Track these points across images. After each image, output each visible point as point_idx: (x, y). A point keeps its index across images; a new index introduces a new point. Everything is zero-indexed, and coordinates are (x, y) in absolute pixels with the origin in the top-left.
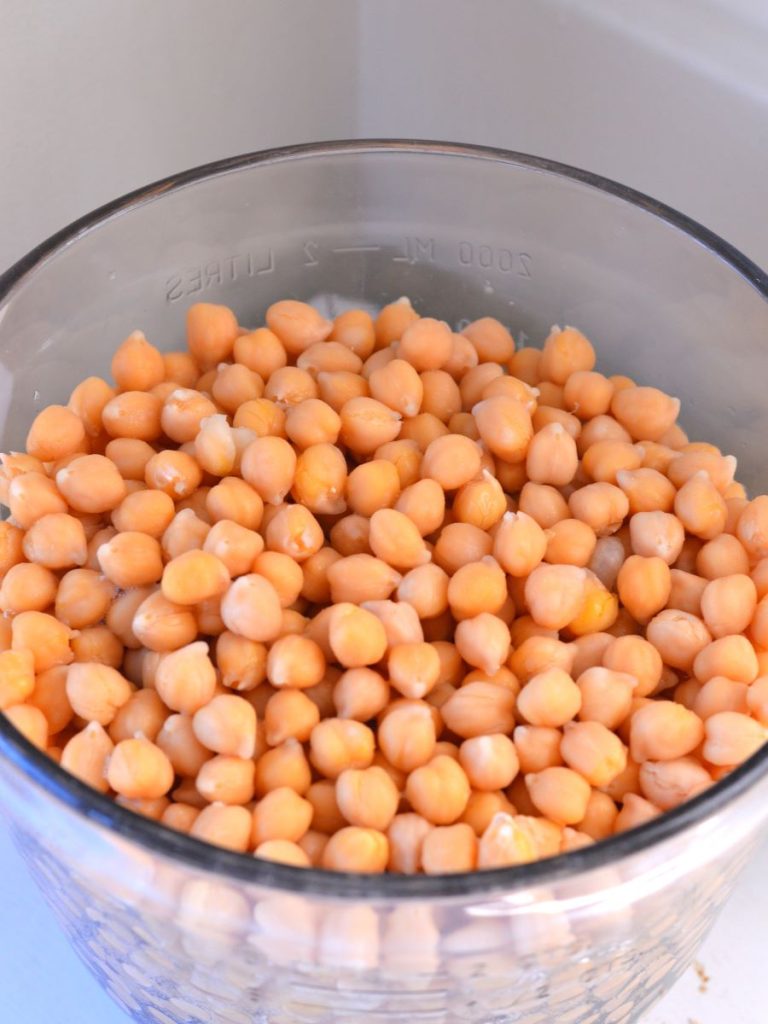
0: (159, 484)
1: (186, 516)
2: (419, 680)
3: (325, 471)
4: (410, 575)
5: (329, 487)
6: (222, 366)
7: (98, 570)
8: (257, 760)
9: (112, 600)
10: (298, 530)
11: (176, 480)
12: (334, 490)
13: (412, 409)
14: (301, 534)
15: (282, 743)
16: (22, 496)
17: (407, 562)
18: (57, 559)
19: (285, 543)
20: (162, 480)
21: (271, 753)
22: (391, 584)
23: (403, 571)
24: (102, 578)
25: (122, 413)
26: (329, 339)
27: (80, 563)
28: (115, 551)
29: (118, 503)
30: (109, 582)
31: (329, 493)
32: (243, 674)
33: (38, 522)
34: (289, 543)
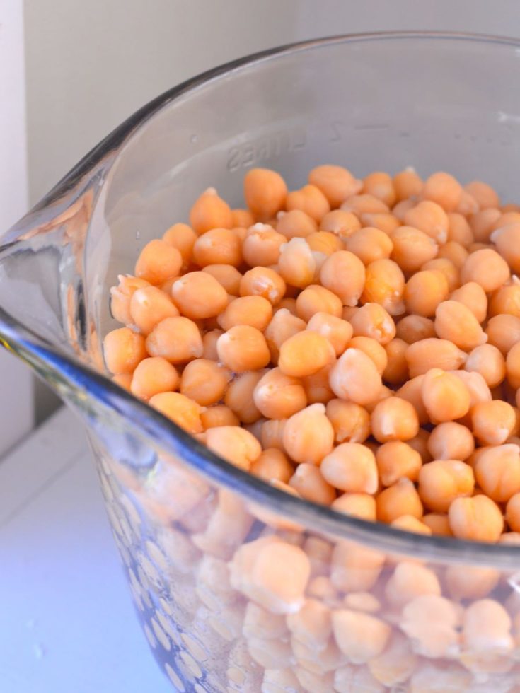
0: (256, 292)
1: (283, 314)
2: (502, 427)
3: (389, 279)
4: (473, 353)
5: (393, 292)
6: (281, 214)
7: (215, 358)
8: (376, 496)
9: (228, 383)
10: (379, 321)
11: (270, 287)
12: (397, 294)
13: (443, 236)
14: (381, 324)
15: (396, 482)
16: (146, 303)
17: (469, 343)
18: (179, 352)
19: (370, 329)
20: (258, 288)
21: (387, 491)
22: (459, 360)
23: (467, 350)
24: (219, 365)
25: (214, 244)
26: (361, 193)
27: (198, 355)
28: (233, 339)
29: (224, 309)
30: (227, 368)
31: (393, 296)
32: (353, 431)
33: (160, 324)
34: (374, 330)
